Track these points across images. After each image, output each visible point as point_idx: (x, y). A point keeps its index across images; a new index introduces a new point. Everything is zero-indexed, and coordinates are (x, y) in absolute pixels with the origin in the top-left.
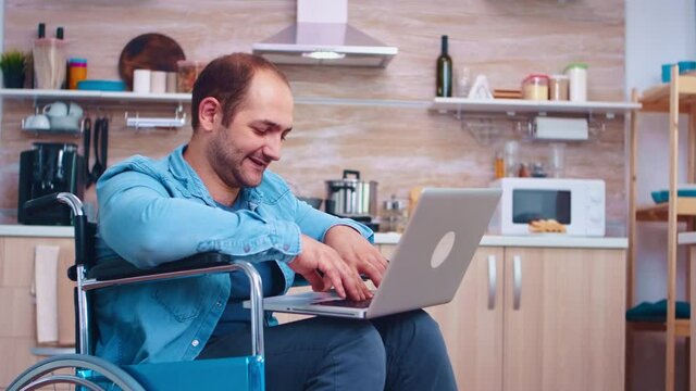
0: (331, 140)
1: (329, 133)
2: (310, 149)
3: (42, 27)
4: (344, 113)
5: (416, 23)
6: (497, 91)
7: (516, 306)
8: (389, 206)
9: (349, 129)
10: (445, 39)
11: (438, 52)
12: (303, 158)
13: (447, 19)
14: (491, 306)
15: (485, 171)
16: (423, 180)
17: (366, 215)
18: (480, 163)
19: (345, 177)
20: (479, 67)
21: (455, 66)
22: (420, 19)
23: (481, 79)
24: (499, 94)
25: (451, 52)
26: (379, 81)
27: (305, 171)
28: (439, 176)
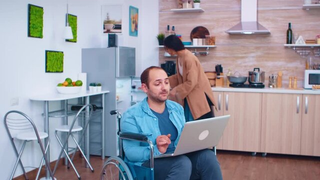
0: (253, 57)
1: (253, 55)
2: (247, 60)
3: (168, 26)
4: (258, 48)
5: (280, 19)
6: (307, 40)
7: (306, 113)
8: (271, 78)
9: (259, 53)
10: (290, 24)
11: (287, 28)
12: (245, 62)
13: (291, 17)
14: (298, 112)
15: (303, 66)
16: (283, 69)
17: (261, 82)
18: (301, 64)
19: (254, 70)
20: (301, 32)
21: (293, 32)
22: (281, 17)
23: (300, 37)
24: (307, 41)
25: (292, 28)
26: (269, 38)
27: (245, 66)
28: (288, 67)
